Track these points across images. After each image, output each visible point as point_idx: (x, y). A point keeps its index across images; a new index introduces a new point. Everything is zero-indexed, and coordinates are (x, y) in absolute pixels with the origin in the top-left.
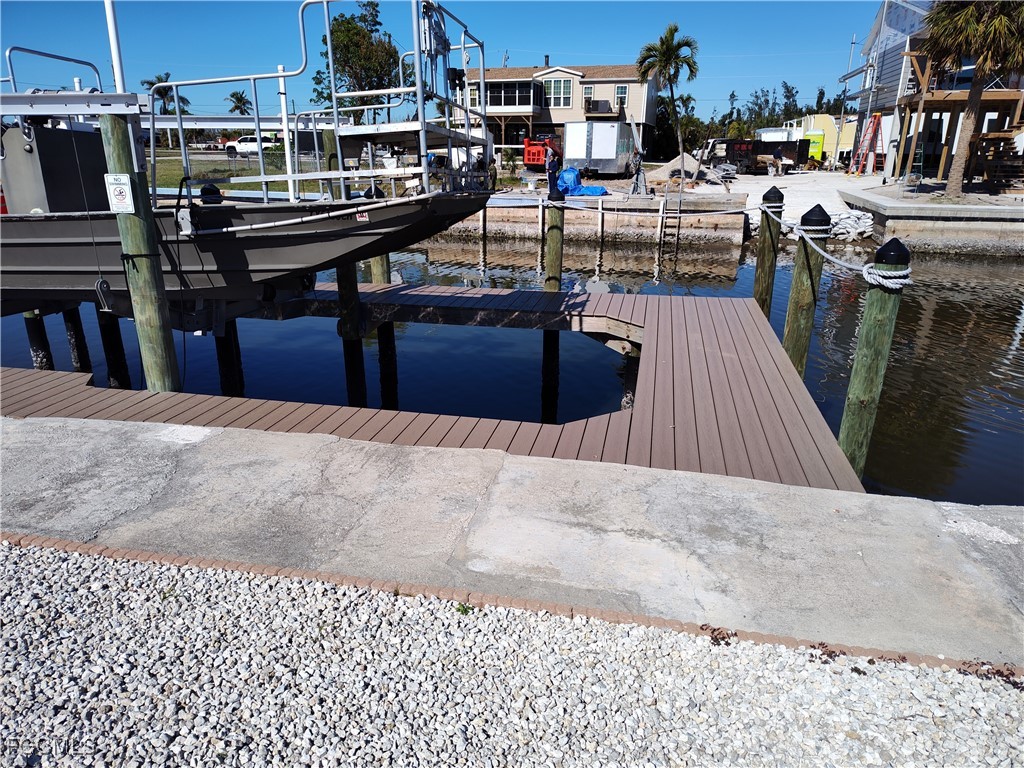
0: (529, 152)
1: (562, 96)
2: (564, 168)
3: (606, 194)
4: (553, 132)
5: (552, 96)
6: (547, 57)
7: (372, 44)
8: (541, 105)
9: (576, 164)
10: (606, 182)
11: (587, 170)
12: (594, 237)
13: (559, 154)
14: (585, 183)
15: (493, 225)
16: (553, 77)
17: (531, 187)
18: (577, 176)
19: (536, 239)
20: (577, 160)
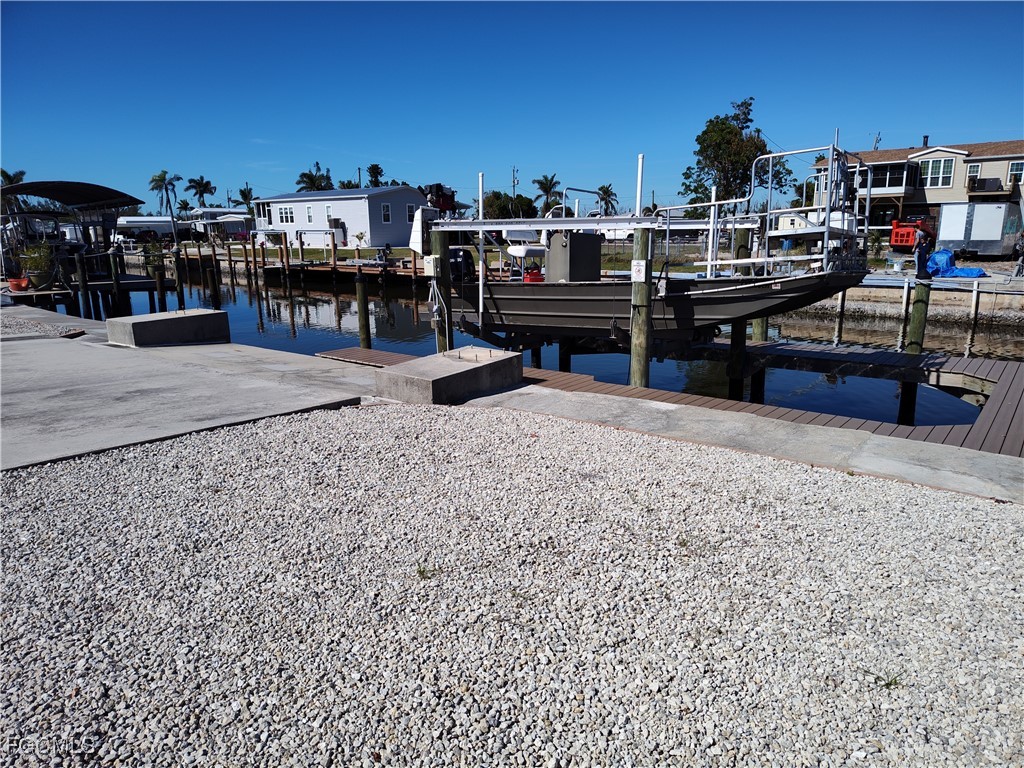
0: (897, 233)
1: (941, 175)
2: (937, 249)
3: (984, 275)
4: (927, 213)
5: (929, 176)
6: (926, 137)
7: (743, 140)
8: (914, 186)
9: (951, 245)
10: (986, 264)
11: (963, 252)
12: (965, 319)
13: (931, 236)
14: (959, 265)
15: (852, 303)
16: (931, 158)
17: (897, 268)
18: (951, 258)
19: (898, 319)
20: (952, 242)
